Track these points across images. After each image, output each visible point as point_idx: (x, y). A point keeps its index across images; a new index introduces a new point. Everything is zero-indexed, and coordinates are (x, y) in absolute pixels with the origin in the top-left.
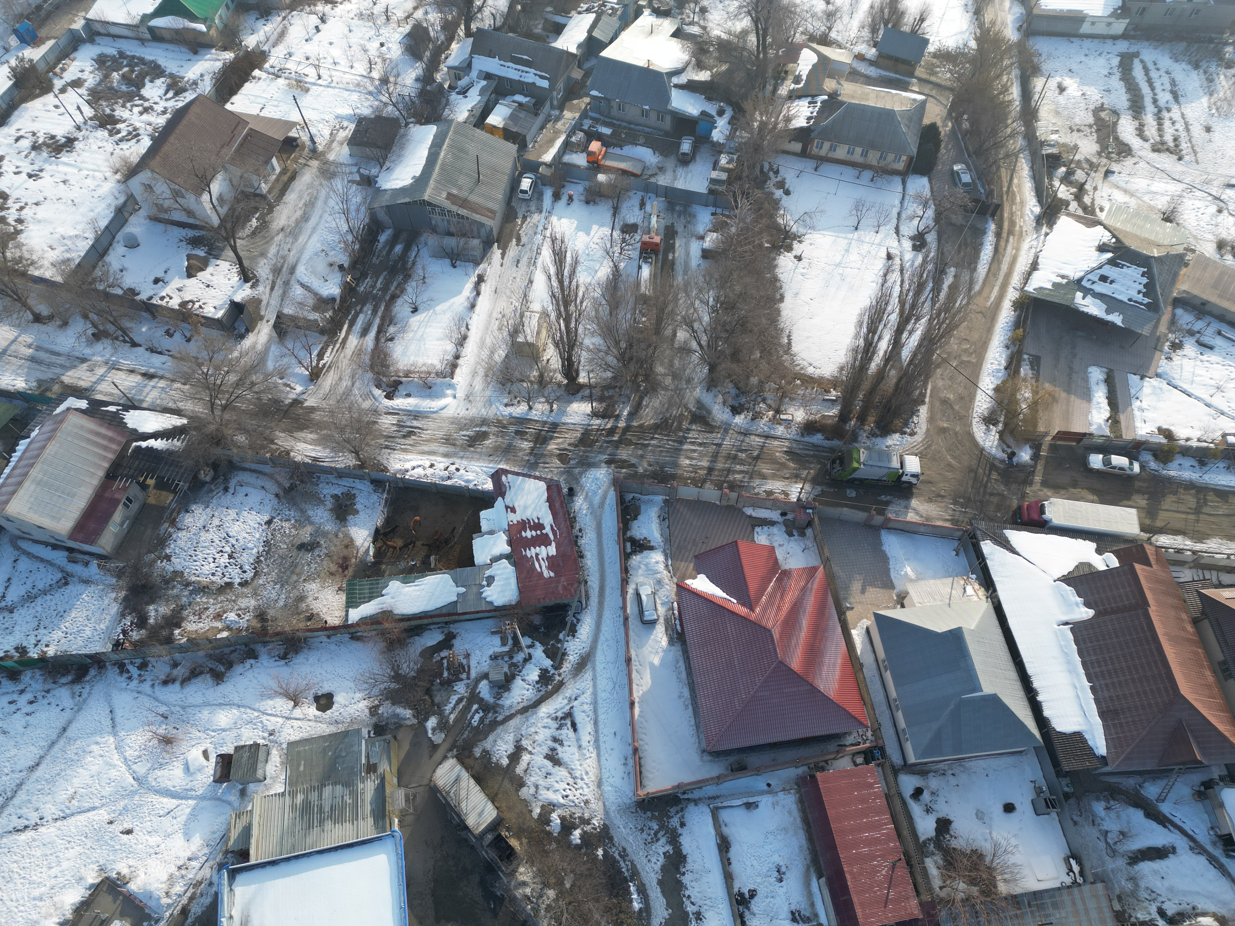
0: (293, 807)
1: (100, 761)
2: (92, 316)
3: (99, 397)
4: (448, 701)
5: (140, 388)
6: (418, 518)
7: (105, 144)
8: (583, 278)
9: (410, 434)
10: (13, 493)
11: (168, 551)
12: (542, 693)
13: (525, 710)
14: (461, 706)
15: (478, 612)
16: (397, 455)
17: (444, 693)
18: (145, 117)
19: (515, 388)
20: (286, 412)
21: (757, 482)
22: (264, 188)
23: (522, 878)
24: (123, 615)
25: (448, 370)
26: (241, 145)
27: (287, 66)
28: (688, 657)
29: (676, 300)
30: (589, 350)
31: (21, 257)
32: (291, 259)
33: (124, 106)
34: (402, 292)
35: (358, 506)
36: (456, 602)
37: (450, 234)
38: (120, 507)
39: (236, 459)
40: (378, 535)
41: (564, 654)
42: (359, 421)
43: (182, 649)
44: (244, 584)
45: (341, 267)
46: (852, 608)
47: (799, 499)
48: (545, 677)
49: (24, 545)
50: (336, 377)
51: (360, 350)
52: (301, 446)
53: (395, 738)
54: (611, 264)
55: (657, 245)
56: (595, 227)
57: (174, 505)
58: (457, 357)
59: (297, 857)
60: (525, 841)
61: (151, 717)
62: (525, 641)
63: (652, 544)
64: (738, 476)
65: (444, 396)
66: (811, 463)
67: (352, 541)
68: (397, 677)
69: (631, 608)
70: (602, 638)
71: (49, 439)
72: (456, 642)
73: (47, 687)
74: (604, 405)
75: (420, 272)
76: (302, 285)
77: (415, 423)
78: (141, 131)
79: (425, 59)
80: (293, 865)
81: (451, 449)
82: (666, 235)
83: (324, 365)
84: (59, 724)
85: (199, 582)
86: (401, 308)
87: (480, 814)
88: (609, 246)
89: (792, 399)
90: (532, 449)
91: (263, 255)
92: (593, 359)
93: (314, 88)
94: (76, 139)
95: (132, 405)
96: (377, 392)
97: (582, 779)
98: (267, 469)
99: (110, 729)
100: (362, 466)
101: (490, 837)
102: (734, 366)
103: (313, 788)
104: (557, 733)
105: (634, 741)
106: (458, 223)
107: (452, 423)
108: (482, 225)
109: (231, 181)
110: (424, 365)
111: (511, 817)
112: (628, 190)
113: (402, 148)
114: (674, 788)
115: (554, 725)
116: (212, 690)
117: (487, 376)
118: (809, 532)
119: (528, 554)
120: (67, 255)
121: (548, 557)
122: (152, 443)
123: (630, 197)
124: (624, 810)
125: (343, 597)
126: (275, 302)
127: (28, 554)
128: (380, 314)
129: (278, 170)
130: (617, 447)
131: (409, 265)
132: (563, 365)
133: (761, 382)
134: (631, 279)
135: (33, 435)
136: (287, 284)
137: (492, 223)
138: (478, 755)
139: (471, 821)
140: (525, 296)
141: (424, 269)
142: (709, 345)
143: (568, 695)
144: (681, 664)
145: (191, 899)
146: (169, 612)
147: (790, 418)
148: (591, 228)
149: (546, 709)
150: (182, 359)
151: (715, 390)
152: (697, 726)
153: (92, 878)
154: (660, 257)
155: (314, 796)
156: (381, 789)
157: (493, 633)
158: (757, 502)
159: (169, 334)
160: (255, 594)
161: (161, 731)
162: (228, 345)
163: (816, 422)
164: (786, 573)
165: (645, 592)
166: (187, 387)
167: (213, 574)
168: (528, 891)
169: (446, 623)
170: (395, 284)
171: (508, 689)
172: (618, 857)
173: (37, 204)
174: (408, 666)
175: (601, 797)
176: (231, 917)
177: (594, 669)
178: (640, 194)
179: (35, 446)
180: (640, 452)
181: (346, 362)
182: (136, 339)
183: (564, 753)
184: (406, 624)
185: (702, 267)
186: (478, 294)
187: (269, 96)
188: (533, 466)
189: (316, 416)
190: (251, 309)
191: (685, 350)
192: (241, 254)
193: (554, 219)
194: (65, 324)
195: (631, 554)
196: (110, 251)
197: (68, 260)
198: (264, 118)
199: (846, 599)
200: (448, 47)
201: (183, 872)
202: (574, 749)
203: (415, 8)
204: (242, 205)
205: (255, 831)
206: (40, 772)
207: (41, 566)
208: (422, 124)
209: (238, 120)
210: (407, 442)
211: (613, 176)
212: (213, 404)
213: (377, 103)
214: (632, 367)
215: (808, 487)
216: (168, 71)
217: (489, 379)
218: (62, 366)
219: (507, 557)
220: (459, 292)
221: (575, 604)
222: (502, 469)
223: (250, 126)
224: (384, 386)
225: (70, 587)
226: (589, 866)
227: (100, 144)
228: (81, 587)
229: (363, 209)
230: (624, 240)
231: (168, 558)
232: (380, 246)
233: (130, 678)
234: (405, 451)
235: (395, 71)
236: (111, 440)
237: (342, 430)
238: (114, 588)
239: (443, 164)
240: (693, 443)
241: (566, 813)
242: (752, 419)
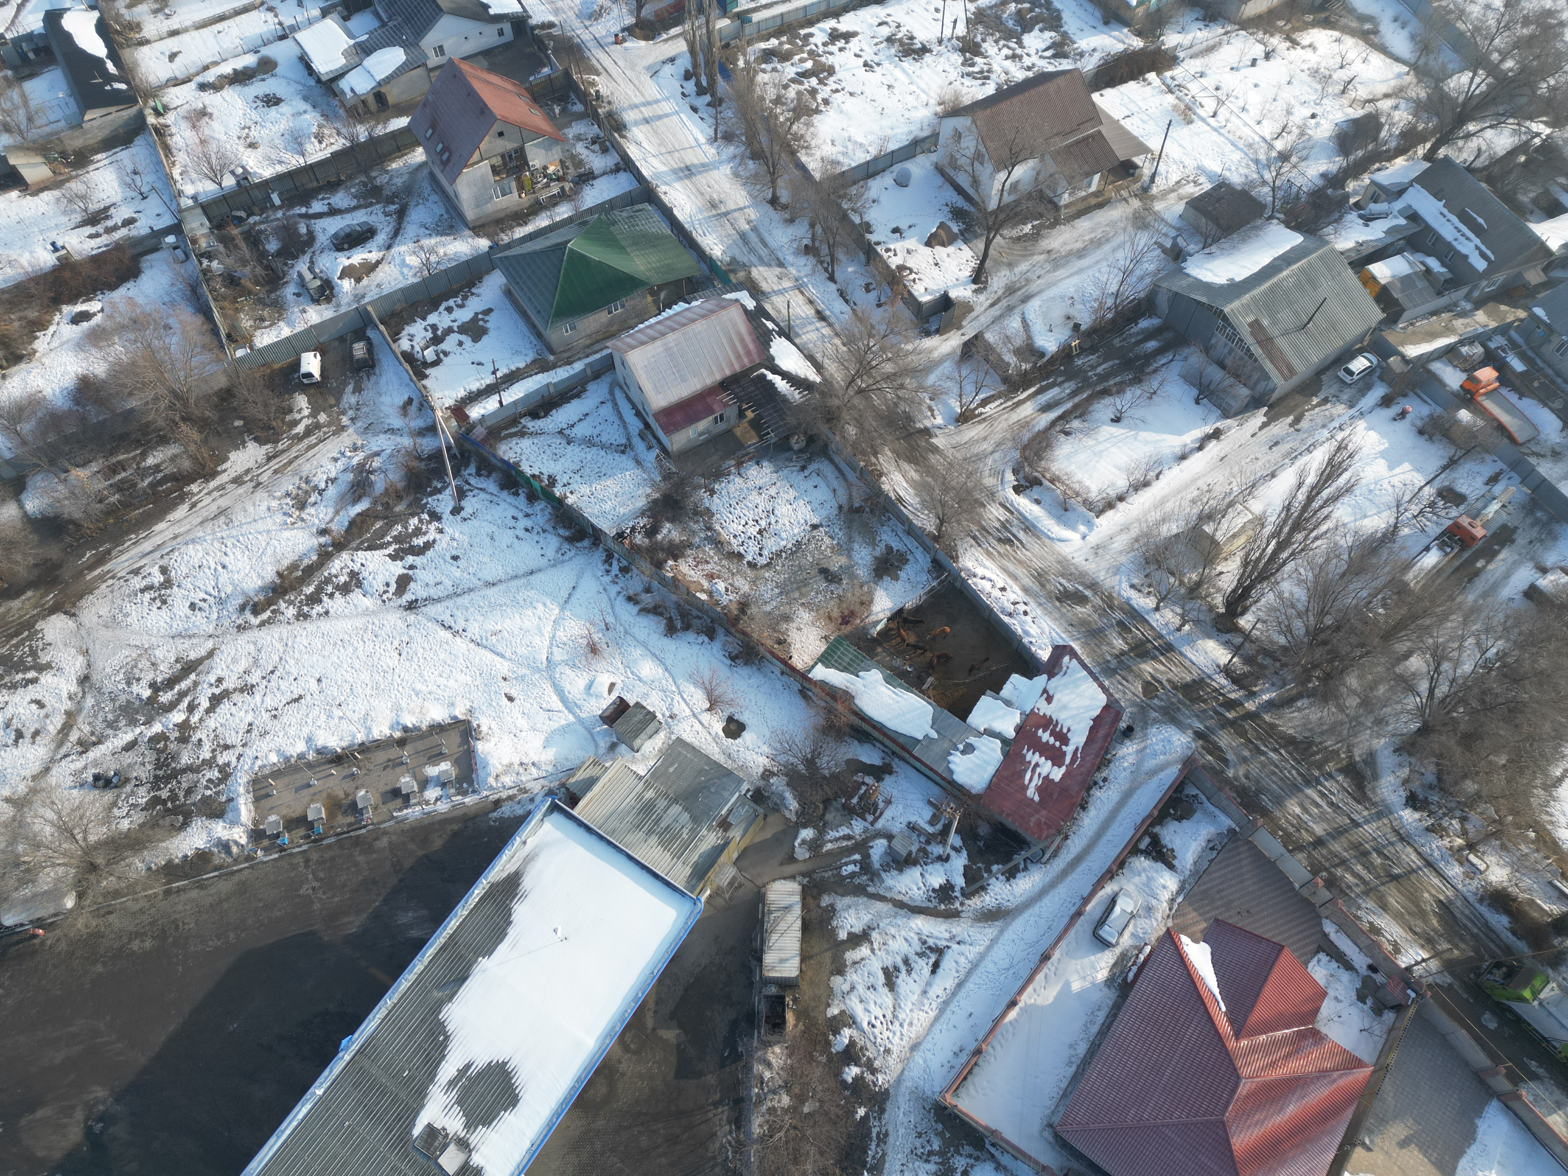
0: (640, 796)
1: (536, 621)
2: (819, 229)
3: (768, 307)
4: (836, 827)
5: (807, 322)
6: (948, 629)
7: (952, 70)
8: (1342, 512)
9: (1008, 541)
10: (643, 343)
11: (717, 487)
12: (930, 905)
13: (900, 905)
14: (845, 843)
15: (931, 769)
16: (978, 553)
17: (839, 817)
18: (1008, 64)
19: (1157, 575)
20: (910, 434)
21: (1370, 904)
22: (1066, 199)
23: (771, 1057)
24: (642, 514)
25: (1100, 505)
26: (1077, 142)
27: (1189, 86)
28: (1115, 1016)
29: (1444, 617)
30: (1280, 596)
31: (802, 136)
32: (1033, 288)
33: (996, 42)
34: (1118, 392)
35: (902, 574)
36: (918, 741)
37: (1221, 365)
38: (711, 418)
39: (833, 446)
40: (898, 616)
41: (983, 888)
42: (969, 492)
43: (663, 581)
44: (752, 565)
45: (1077, 327)
46: (1369, 1149)
47: (1409, 969)
48: (945, 892)
49: (619, 394)
50: (983, 434)
51: (1027, 423)
52: (897, 477)
53: (765, 816)
54: (1392, 521)
55: (1473, 538)
56: (1407, 466)
57: (751, 450)
58: (1121, 498)
59: (610, 843)
60: (801, 1026)
61: (598, 618)
62: (954, 839)
63: (1175, 862)
64: (1349, 877)
65: (1074, 528)
66: (1464, 941)
67: (871, 602)
68: (810, 763)
69: (1094, 907)
70: (1036, 909)
71: (703, 316)
72: (888, 780)
73: (546, 527)
74: (1246, 669)
75: (1155, 385)
76: (1024, 321)
77: (1021, 535)
78: (993, 76)
79: (1352, 158)
80: (601, 846)
81: (1036, 587)
82: (1494, 535)
83: (981, 414)
84: (533, 565)
85: (719, 534)
86: (1104, 408)
87: (782, 961)
88: (1407, 498)
89: (1503, 847)
90: (1123, 653)
91: (1010, 265)
92: (1276, 610)
93: (1198, 125)
94: (930, 51)
95: (787, 333)
96: (1010, 477)
97: (901, 1025)
98: (851, 476)
99: (562, 602)
100: (936, 539)
101: (773, 990)
102: (1458, 750)
103: (666, 795)
104: (913, 957)
105: (984, 1041)
106: (1241, 359)
107: (1059, 562)
108: (1267, 377)
109: (1038, 174)
110: (1080, 482)
111: (806, 991)
112: (1487, 451)
113: (1243, 241)
114: (987, 1128)
115: (917, 947)
116: (657, 636)
117: (1137, 540)
118: (1389, 1016)
119: (1029, 756)
120: (840, 158)
121: (1046, 778)
122: (777, 380)
123: (1483, 461)
124: (918, 1096)
125: (822, 647)
126: (984, 320)
127: (615, 405)
128: (1077, 400)
129: (1093, 188)
130: (1223, 727)
131: (1151, 368)
132: (1234, 591)
133: (1478, 796)
134: (1404, 555)
135: (694, 303)
136: (1010, 309)
137: (1280, 383)
138: (823, 904)
139: (769, 958)
140: (1253, 486)
141: (1161, 384)
142: (1443, 701)
143: (954, 931)
144: (1101, 1016)
145: (510, 798)
146: (677, 540)
147: (1482, 867)
148: (1399, 464)
149: (920, 923)
150: (860, 320)
151: (1405, 757)
152: (1065, 1095)
153: (460, 712)
154: (1466, 555)
155: (662, 803)
156: (718, 851)
157: (930, 803)
158: (1349, 927)
159: (868, 288)
160: (754, 582)
161: (596, 637)
162: (910, 333)
163: (1515, 900)
164: (1317, 1036)
165: (1124, 905)
166: (845, 349)
167: (735, 536)
168: (767, 1075)
169: (894, 753)
170: (1118, 379)
171: (901, 870)
172: (874, 1135)
173: (851, 94)
174: (828, 762)
175: (906, 1061)
176: (525, 843)
177: (1002, 932)
178: (1500, 465)
179: (689, 315)
180: (1246, 753)
181: (1004, 425)
182: (837, 275)
183: (903, 981)
184: (857, 721)
185: (1514, 605)
186: (1200, 448)
187: (1144, 107)
188: (1110, 672)
189: (933, 459)
190: (957, 311)
191: (1407, 684)
192: (992, 252)
193: (1361, 425)
194: (791, 221)
195: (1142, 852)
196: (878, 177)
197: (838, 163)
198: (1122, 128)
199: (1370, 1132)
200: (1390, 159)
201: (521, 770)
202: (917, 989)
203: (1387, 96)
204: (1030, 204)
205: (596, 788)
206: (491, 592)
207: (617, 422)
208: (1288, 226)
209: (1095, 115)
210: (998, 547)
211: (1480, 423)
212: (853, 380)
213: (1255, 176)
214: (1319, 653)
215: (1434, 965)
216: (1065, 28)
217: (1136, 546)
218: (760, 259)
219: (1005, 741)
220: (1180, 433)
221: (1035, 849)
222: (1072, 649)
223: (1101, 128)
224: (1021, 475)
225: (624, 457)
226: (840, 1113)
227: (947, 68)
228: (631, 464)
229: (1148, 280)
230: (1432, 505)
231: (712, 492)
232: (1135, 330)
233: (608, 571)
234: (989, 554)
235: (1304, 153)
236: (748, 353)
237: (946, 490)
238: (654, 485)
239: (1277, 285)
240: (1322, 795)
241: (860, 1043)
242: (1427, 829)
